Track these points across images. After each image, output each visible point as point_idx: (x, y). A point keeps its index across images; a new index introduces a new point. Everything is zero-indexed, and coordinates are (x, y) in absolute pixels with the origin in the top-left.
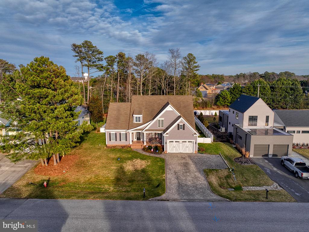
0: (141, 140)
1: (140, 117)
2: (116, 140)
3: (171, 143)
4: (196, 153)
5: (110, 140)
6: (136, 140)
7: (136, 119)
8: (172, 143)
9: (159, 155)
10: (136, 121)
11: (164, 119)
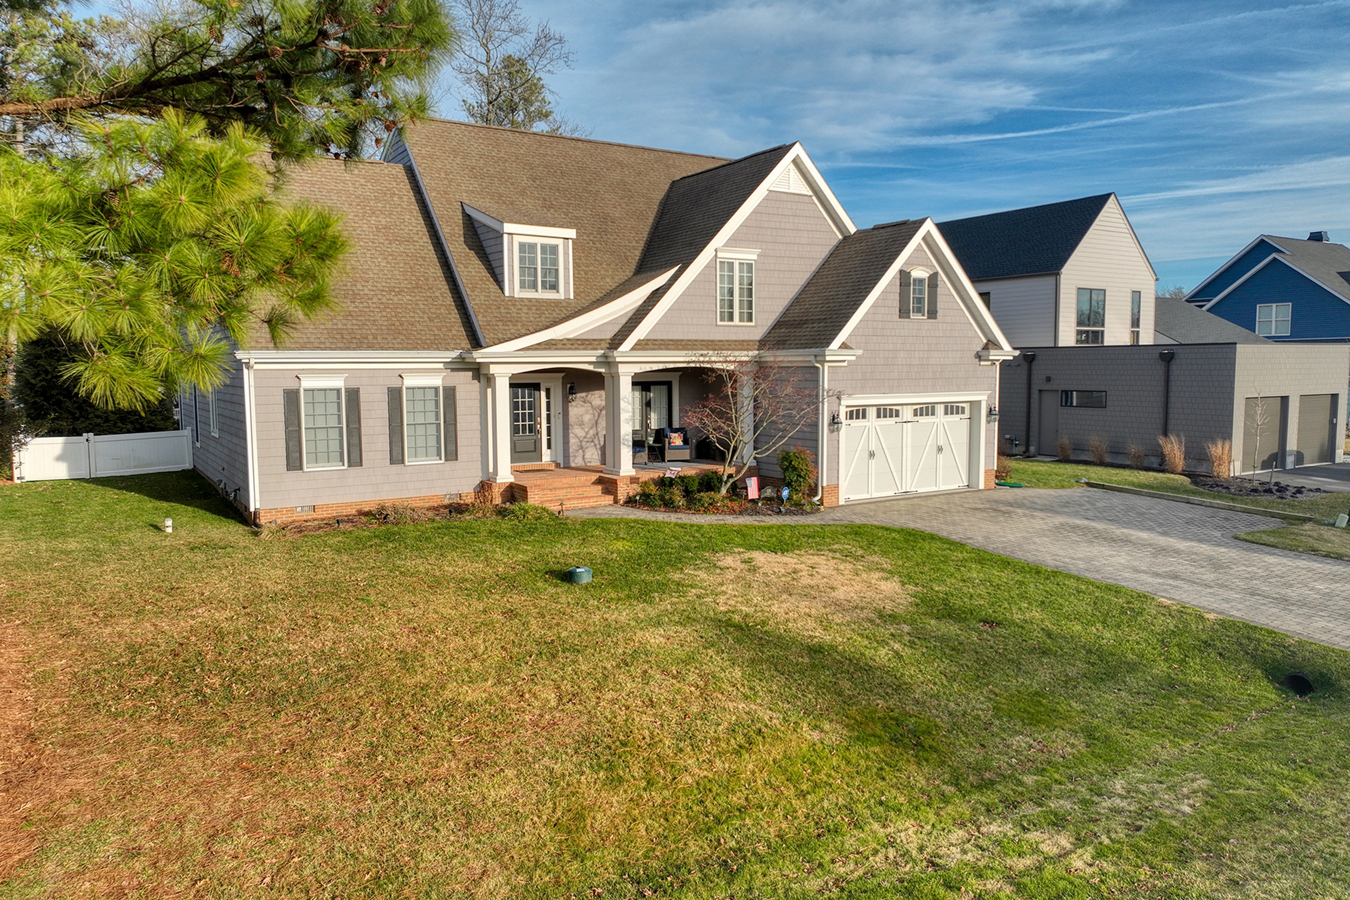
0: (547, 455)
1: (554, 249)
2: (356, 460)
3: (854, 423)
4: (993, 485)
5: (294, 462)
7: (523, 260)
8: (863, 422)
11: (755, 257)
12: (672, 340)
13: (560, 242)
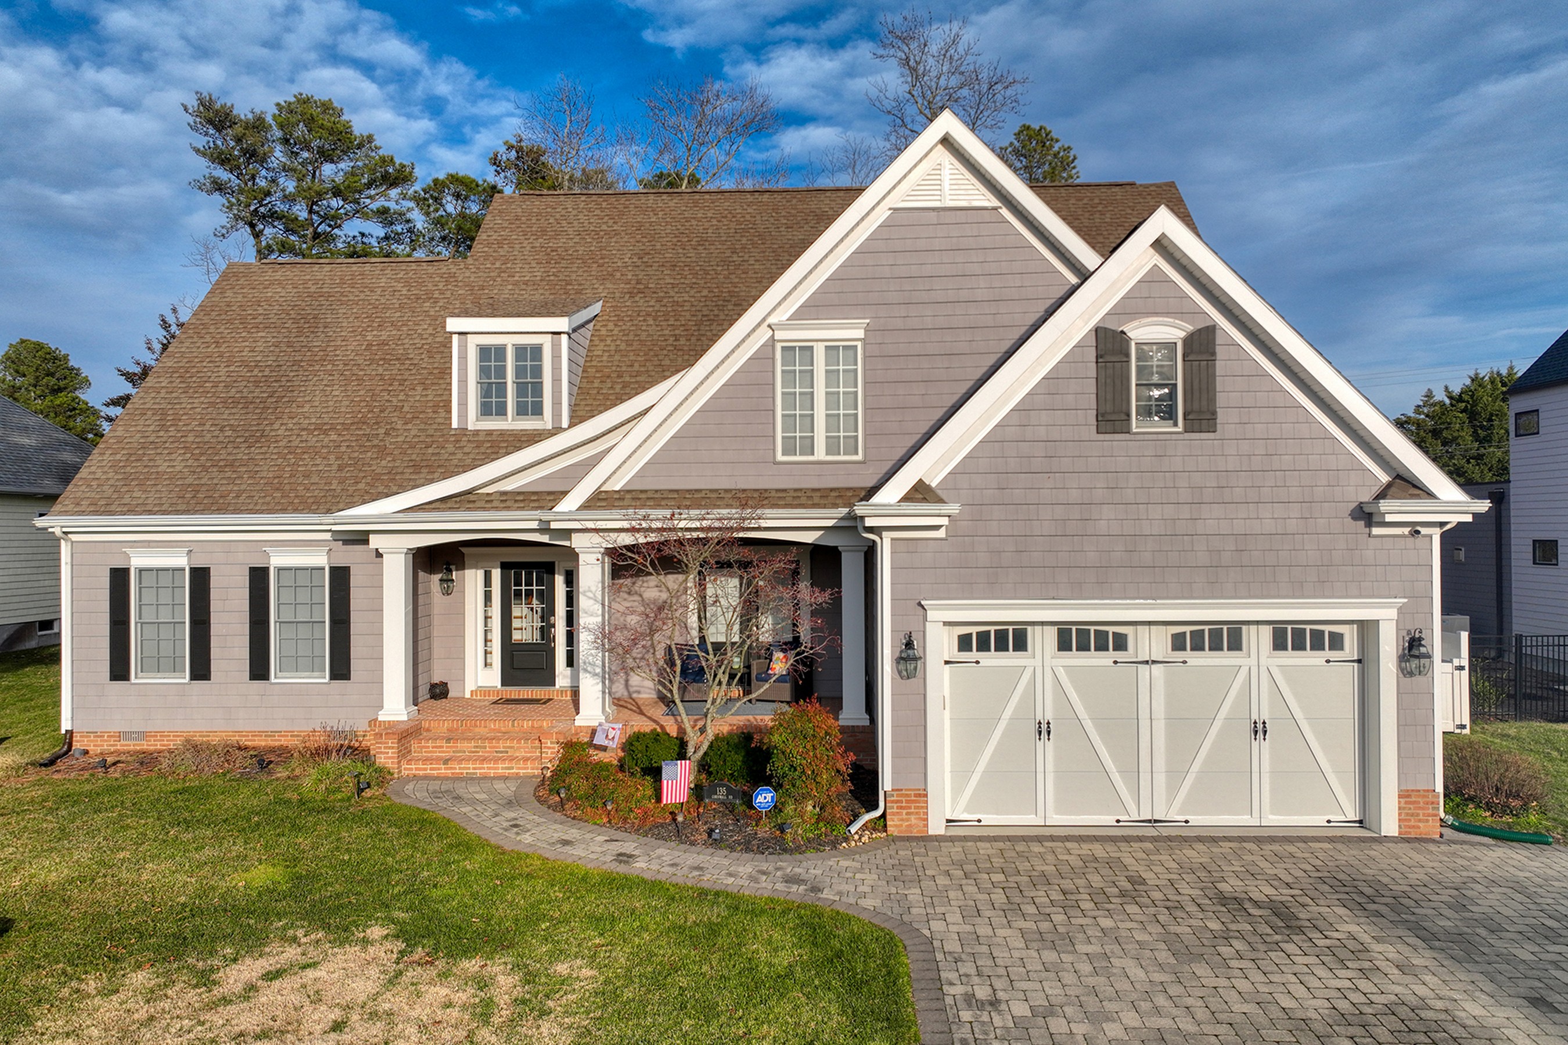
0: (564, 677)
1: (537, 351)
2: (201, 670)
3: (992, 659)
4: (1433, 829)
5: (119, 671)
6: (492, 678)
7: (484, 371)
8: (1010, 659)
9: (788, 865)
10: (486, 410)
11: (860, 334)
12: (677, 491)
13: (546, 341)
